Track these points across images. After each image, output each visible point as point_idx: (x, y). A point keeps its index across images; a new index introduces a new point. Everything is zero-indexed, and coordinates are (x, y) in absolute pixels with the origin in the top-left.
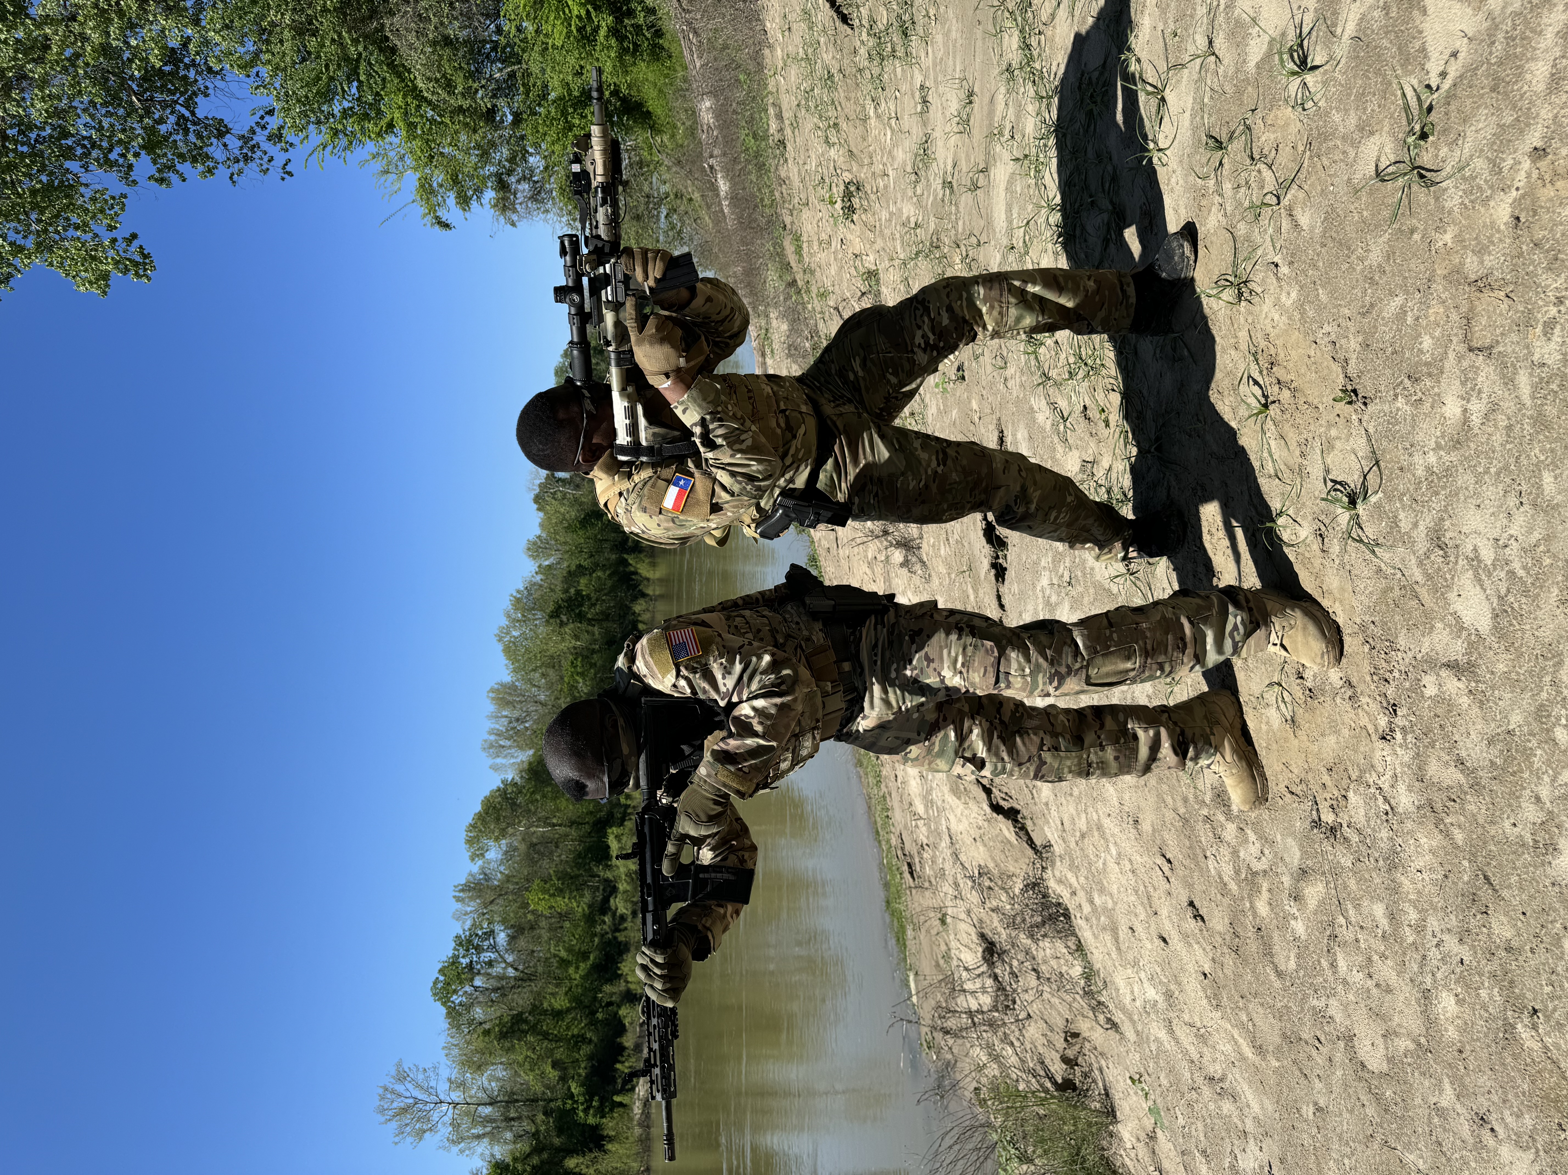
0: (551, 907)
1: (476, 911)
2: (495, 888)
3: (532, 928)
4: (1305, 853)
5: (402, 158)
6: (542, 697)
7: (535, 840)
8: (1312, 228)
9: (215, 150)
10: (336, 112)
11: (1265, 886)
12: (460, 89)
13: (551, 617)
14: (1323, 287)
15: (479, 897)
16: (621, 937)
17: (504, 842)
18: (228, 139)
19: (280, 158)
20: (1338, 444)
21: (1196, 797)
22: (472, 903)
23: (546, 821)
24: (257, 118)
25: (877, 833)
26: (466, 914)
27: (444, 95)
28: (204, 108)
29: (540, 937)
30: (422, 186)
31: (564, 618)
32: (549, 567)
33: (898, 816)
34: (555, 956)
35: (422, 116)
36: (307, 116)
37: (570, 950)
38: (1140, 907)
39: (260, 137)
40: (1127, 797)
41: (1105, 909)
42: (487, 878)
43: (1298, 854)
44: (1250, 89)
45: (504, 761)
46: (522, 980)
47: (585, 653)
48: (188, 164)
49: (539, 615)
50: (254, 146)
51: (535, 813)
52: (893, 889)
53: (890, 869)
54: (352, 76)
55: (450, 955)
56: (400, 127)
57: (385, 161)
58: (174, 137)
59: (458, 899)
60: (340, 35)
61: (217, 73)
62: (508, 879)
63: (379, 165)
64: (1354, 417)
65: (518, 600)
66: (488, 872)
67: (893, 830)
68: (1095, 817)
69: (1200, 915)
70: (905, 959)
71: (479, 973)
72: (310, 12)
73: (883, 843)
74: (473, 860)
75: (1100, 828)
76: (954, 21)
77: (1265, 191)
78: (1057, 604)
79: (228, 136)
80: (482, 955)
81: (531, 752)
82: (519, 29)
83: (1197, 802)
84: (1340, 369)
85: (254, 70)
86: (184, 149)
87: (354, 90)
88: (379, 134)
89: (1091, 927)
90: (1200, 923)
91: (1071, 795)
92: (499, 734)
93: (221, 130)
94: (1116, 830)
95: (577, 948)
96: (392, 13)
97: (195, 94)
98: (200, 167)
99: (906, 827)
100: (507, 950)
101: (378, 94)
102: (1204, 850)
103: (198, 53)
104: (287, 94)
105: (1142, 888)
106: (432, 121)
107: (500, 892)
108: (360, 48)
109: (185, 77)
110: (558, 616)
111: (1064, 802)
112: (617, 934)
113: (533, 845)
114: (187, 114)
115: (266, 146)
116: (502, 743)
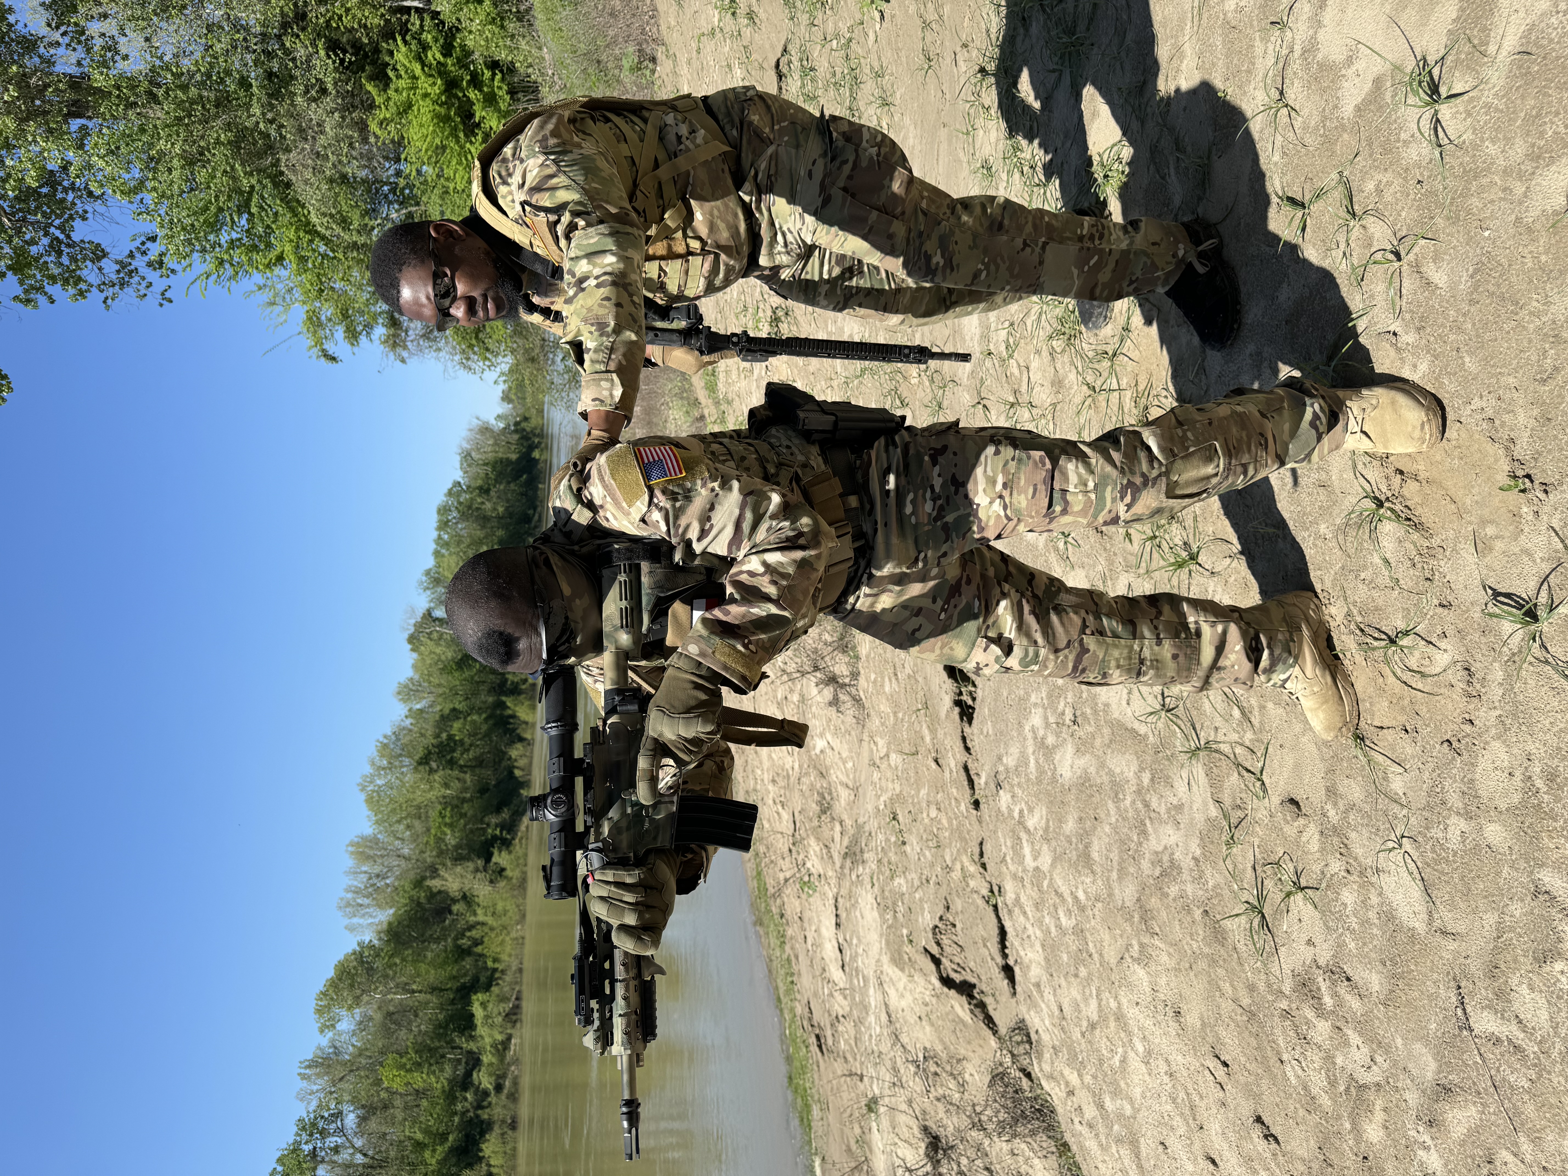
0: (408, 1084)
1: (324, 1089)
2: (344, 1064)
3: (385, 1107)
4: (1443, 1065)
5: (290, 291)
6: (406, 851)
7: (391, 1009)
8: (1453, 286)
9: (89, 273)
10: (223, 241)
11: (1379, 1104)
12: (355, 225)
13: (420, 763)
14: (1470, 353)
15: (327, 1073)
16: (484, 1115)
17: (357, 1010)
18: (104, 263)
19: (160, 284)
20: (1499, 545)
21: (1269, 986)
22: (319, 1081)
23: (405, 988)
24: (137, 243)
25: (779, 1000)
26: (312, 1093)
27: (338, 230)
28: (80, 231)
29: (394, 1117)
30: (310, 319)
31: (434, 765)
32: (421, 711)
33: (806, 982)
34: (410, 1138)
35: (314, 250)
36: (190, 244)
37: (427, 1132)
38: (1178, 1118)
39: (139, 262)
40: (1163, 981)
41: (1120, 1116)
42: (337, 1051)
43: (1433, 1065)
44: (1345, 136)
45: (361, 921)
46: (371, 1167)
47: (455, 802)
48: (58, 286)
49: (407, 761)
50: (131, 272)
51: (393, 979)
52: (797, 1064)
53: (794, 1041)
54: (244, 207)
55: (291, 1141)
56: (290, 257)
57: (272, 293)
58: (45, 258)
59: (303, 1077)
60: (233, 168)
61: (98, 198)
62: (361, 1052)
63: (266, 296)
64: (1525, 509)
65: (385, 746)
66: (338, 1044)
67: (798, 997)
68: (1113, 1004)
69: (1272, 1135)
70: (810, 1142)
71: (323, 1161)
72: (202, 144)
73: (786, 1012)
74: (322, 1031)
75: (1120, 1017)
76: (912, 128)
77: (1373, 250)
78: (1055, 747)
79: (105, 260)
80: (327, 1140)
81: (392, 911)
82: (419, 172)
83: (1271, 992)
84: (1501, 452)
85: (139, 197)
86: (55, 271)
87: (244, 222)
88: (268, 266)
89: (1097, 1135)
90: (1274, 1145)
91: (1076, 976)
92: (357, 891)
93: (99, 254)
94: (1149, 1023)
95: (434, 1129)
96: (288, 150)
97: (71, 217)
98: (71, 291)
99: (816, 994)
100: (356, 1133)
101: (268, 227)
102: (1278, 1053)
103: (78, 176)
104: (171, 222)
105: (1182, 1095)
106: (324, 256)
107: (352, 1067)
108: (253, 181)
109: (63, 200)
110: (427, 763)
111: (1064, 983)
112: (480, 1112)
113: (390, 1014)
114: (62, 236)
115: (144, 270)
116: (360, 901)
